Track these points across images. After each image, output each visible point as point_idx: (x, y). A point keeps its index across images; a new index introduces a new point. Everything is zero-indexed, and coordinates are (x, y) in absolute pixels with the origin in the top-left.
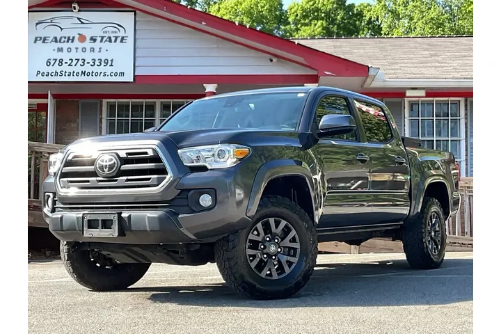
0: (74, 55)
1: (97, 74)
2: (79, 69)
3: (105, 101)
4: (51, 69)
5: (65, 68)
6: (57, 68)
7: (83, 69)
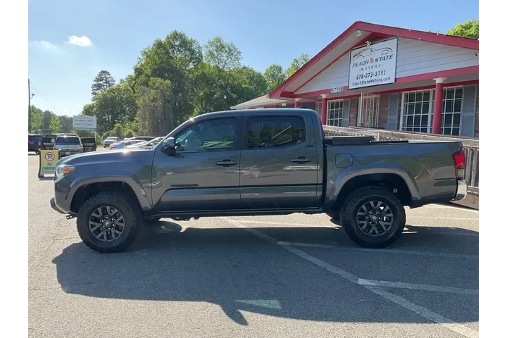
0: (368, 71)
1: (377, 81)
2: (369, 79)
3: (403, 93)
4: (358, 81)
5: (364, 79)
6: (361, 80)
7: (371, 78)
